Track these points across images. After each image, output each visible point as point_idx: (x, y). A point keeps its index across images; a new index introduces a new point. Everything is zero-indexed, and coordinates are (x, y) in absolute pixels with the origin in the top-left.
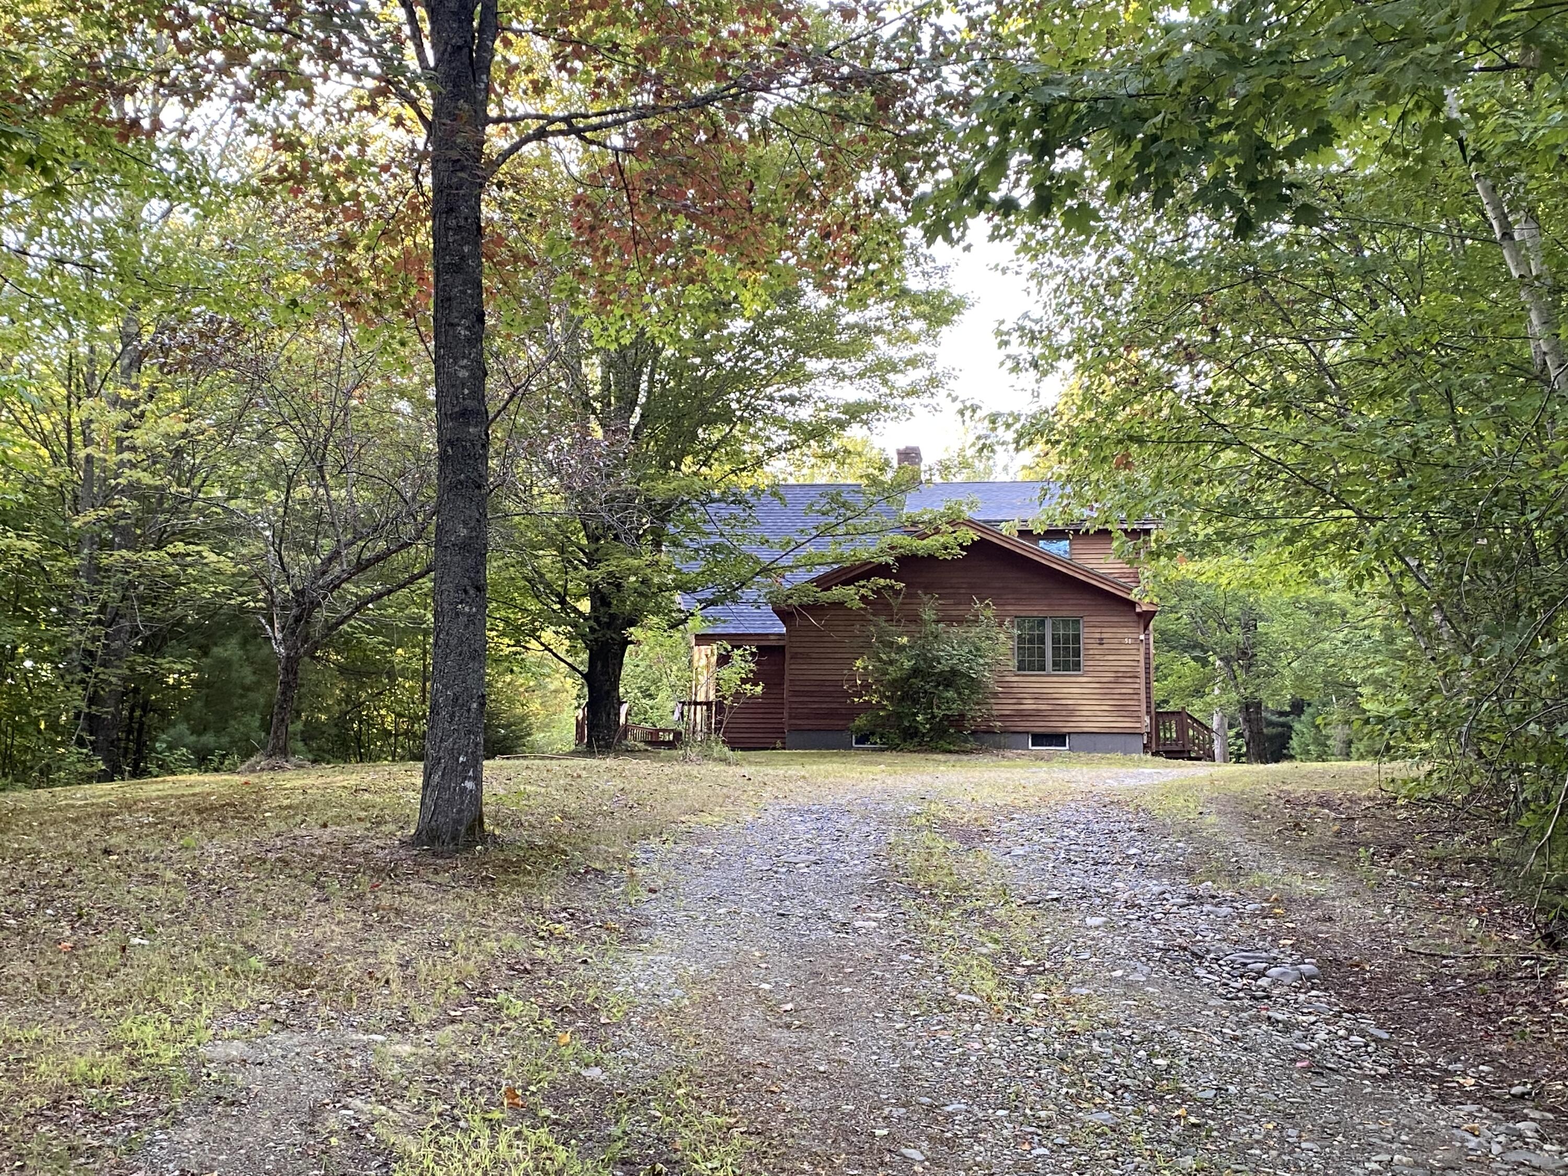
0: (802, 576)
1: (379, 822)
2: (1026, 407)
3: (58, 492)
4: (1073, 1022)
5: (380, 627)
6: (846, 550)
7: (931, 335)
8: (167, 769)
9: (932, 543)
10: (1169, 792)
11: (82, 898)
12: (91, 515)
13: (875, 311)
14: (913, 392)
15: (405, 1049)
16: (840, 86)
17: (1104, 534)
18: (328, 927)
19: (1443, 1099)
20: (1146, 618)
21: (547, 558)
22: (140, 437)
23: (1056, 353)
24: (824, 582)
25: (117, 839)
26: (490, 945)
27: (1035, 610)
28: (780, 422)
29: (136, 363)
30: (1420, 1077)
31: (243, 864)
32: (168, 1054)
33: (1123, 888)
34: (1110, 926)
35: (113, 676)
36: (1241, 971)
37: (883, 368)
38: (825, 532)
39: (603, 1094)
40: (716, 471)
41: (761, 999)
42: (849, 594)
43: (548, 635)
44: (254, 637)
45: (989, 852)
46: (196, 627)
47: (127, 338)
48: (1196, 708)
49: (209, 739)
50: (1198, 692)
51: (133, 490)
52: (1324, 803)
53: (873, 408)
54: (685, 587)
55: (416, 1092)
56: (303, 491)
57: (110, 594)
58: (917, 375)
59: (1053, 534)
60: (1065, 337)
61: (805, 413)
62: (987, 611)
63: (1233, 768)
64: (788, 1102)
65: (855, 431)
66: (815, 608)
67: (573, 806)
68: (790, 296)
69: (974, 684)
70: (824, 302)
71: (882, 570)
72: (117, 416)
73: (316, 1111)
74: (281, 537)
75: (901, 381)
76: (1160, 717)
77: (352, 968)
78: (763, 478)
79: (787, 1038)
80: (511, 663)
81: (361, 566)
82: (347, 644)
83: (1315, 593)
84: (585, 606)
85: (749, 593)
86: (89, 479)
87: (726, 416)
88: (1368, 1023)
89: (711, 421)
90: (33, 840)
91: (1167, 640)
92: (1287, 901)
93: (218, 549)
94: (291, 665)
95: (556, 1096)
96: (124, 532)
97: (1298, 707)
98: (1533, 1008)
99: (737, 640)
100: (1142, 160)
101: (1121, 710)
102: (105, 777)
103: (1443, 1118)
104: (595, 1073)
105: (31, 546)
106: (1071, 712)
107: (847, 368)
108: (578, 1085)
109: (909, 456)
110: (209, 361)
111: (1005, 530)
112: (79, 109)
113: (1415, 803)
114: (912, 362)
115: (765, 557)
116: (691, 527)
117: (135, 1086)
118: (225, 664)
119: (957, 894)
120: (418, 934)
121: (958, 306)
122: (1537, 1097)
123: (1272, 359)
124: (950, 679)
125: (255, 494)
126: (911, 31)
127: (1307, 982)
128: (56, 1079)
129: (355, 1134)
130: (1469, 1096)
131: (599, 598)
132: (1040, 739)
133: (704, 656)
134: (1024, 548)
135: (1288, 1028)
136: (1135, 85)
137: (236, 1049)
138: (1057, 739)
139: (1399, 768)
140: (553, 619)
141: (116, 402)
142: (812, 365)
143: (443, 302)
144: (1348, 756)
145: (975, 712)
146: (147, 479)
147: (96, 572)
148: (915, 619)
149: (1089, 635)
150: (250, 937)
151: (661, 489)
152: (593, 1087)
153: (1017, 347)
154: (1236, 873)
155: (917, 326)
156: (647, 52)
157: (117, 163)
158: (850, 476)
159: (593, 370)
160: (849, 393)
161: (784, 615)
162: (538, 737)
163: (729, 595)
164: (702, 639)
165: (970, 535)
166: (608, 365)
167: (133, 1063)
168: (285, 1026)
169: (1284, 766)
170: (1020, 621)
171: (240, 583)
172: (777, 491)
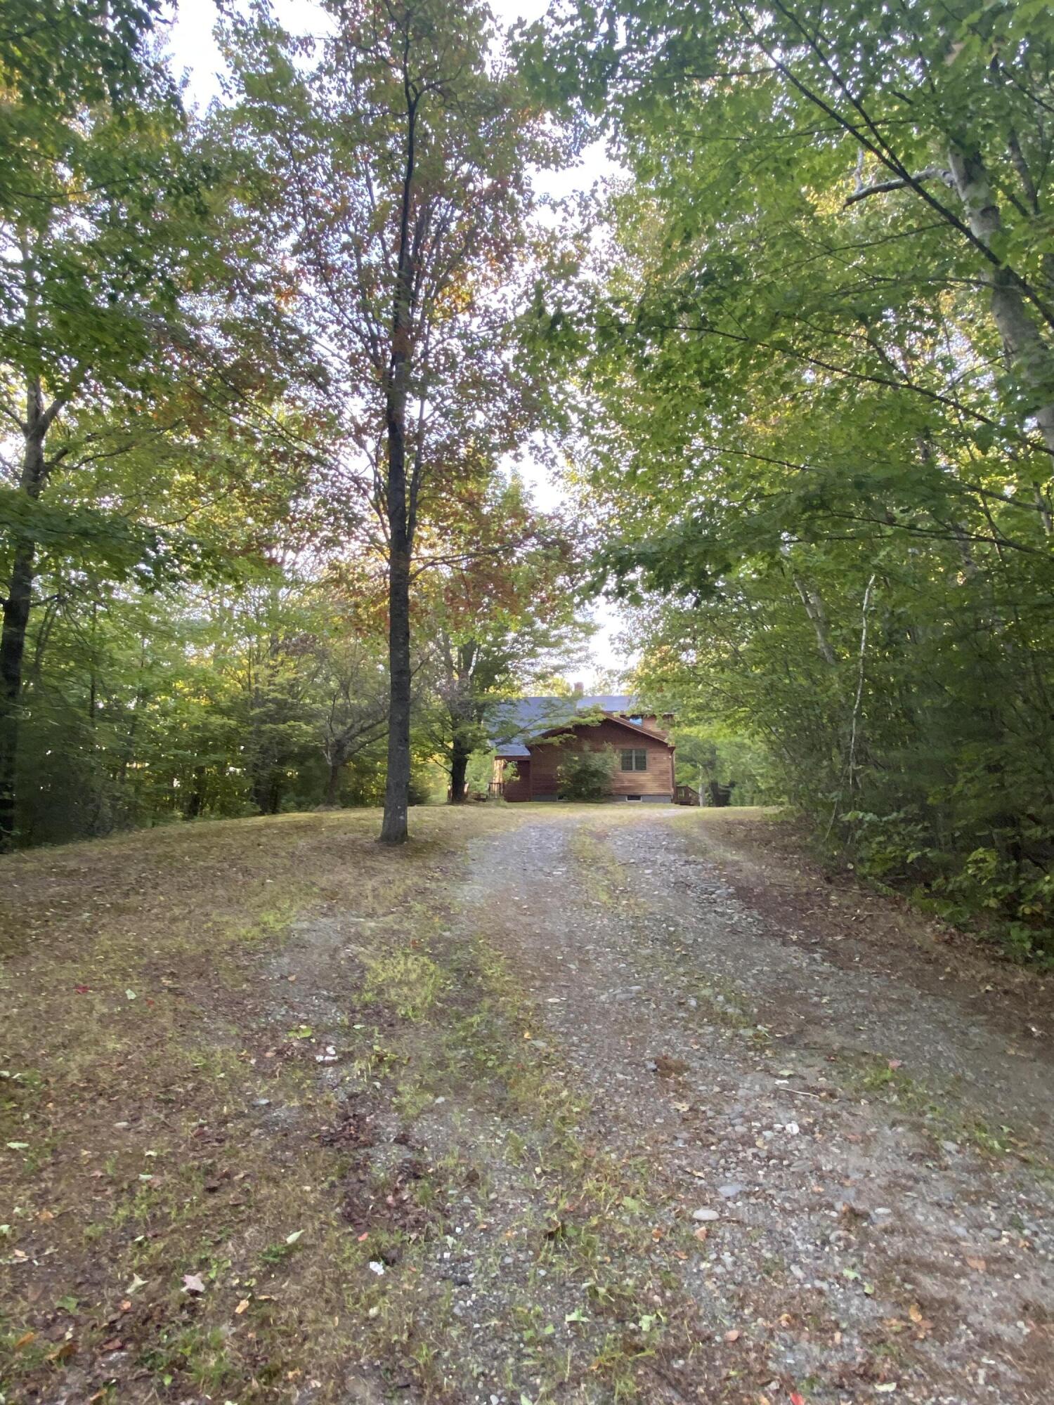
0: (537, 733)
1: (367, 832)
2: (622, 668)
3: (246, 700)
4: (638, 913)
5: (371, 754)
6: (554, 723)
7: (586, 639)
8: (286, 811)
9: (588, 720)
10: (680, 818)
11: (248, 864)
12: (257, 711)
13: (564, 629)
14: (580, 661)
15: (372, 924)
16: (546, 545)
17: (653, 717)
18: (345, 875)
19: (784, 944)
20: (671, 750)
21: (436, 727)
22: (278, 680)
23: (633, 647)
24: (545, 736)
25: (264, 840)
26: (409, 882)
27: (628, 746)
28: (527, 672)
29: (276, 651)
30: (775, 935)
31: (314, 849)
32: (279, 926)
33: (659, 858)
34: (654, 874)
35: (265, 773)
36: (705, 891)
37: (568, 651)
38: (545, 716)
39: (450, 942)
40: (502, 692)
41: (515, 903)
42: (555, 740)
43: (436, 756)
44: (321, 758)
45: (608, 843)
46: (299, 754)
47: (273, 641)
48: (692, 785)
49: (303, 798)
50: (693, 778)
51: (274, 700)
52: (741, 823)
53: (563, 667)
54: (492, 738)
55: (375, 943)
56: (340, 701)
57: (264, 741)
58: (582, 654)
59: (634, 717)
60: (637, 641)
61: (538, 669)
62: (609, 747)
63: (707, 809)
64: (524, 946)
65: (557, 676)
66: (541, 746)
67: (444, 825)
68: (531, 624)
69: (605, 776)
70: (545, 626)
71: (568, 731)
72: (268, 672)
73: (336, 950)
74: (331, 719)
75: (575, 656)
76: (678, 789)
77: (353, 891)
78: (521, 695)
79: (525, 920)
80: (420, 768)
81: (363, 730)
82: (357, 761)
83: (738, 739)
84: (451, 745)
85: (515, 740)
86: (257, 697)
87: (506, 670)
88: (755, 912)
89: (500, 672)
90: (230, 841)
91: (682, 758)
92: (724, 863)
93: (308, 723)
94: (335, 769)
95: (432, 943)
96: (270, 717)
97: (732, 785)
98: (821, 907)
99: (509, 759)
100: (658, 576)
101: (663, 786)
102: (262, 814)
103: (784, 952)
104: (447, 934)
105: (233, 723)
106: (642, 786)
107: (554, 651)
108: (441, 939)
109: (579, 686)
110: (304, 651)
111: (616, 715)
112: (253, 554)
113: (775, 824)
114: (580, 649)
115: (522, 725)
116: (493, 714)
117: (265, 940)
118: (310, 768)
119: (595, 860)
120: (380, 878)
121: (597, 628)
122: (820, 944)
123: (717, 648)
124: (596, 774)
125: (322, 702)
126: (575, 525)
127: (731, 896)
128: (234, 938)
129: (351, 959)
130: (795, 943)
131: (457, 743)
132: (632, 797)
133: (498, 765)
134: (623, 722)
135: (723, 914)
136: (655, 549)
137: (305, 925)
138: (638, 797)
139: (771, 810)
140: (439, 750)
141: (268, 666)
142: (539, 650)
143: (394, 628)
144: (752, 804)
145: (605, 787)
146: (280, 696)
147: (259, 733)
148: (581, 750)
149: (649, 756)
150: (313, 879)
151: (481, 699)
152: (447, 940)
153: (617, 644)
154: (704, 852)
155: (581, 635)
156: (474, 532)
157: (268, 574)
158: (555, 694)
159: (454, 653)
160: (555, 662)
161: (530, 749)
162: (433, 797)
163: (507, 741)
164: (497, 758)
165: (602, 717)
166: (460, 651)
167: (264, 931)
168: (325, 915)
169: (726, 809)
170: (623, 751)
171: (315, 737)
172: (526, 700)
